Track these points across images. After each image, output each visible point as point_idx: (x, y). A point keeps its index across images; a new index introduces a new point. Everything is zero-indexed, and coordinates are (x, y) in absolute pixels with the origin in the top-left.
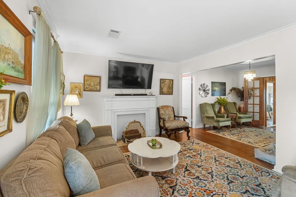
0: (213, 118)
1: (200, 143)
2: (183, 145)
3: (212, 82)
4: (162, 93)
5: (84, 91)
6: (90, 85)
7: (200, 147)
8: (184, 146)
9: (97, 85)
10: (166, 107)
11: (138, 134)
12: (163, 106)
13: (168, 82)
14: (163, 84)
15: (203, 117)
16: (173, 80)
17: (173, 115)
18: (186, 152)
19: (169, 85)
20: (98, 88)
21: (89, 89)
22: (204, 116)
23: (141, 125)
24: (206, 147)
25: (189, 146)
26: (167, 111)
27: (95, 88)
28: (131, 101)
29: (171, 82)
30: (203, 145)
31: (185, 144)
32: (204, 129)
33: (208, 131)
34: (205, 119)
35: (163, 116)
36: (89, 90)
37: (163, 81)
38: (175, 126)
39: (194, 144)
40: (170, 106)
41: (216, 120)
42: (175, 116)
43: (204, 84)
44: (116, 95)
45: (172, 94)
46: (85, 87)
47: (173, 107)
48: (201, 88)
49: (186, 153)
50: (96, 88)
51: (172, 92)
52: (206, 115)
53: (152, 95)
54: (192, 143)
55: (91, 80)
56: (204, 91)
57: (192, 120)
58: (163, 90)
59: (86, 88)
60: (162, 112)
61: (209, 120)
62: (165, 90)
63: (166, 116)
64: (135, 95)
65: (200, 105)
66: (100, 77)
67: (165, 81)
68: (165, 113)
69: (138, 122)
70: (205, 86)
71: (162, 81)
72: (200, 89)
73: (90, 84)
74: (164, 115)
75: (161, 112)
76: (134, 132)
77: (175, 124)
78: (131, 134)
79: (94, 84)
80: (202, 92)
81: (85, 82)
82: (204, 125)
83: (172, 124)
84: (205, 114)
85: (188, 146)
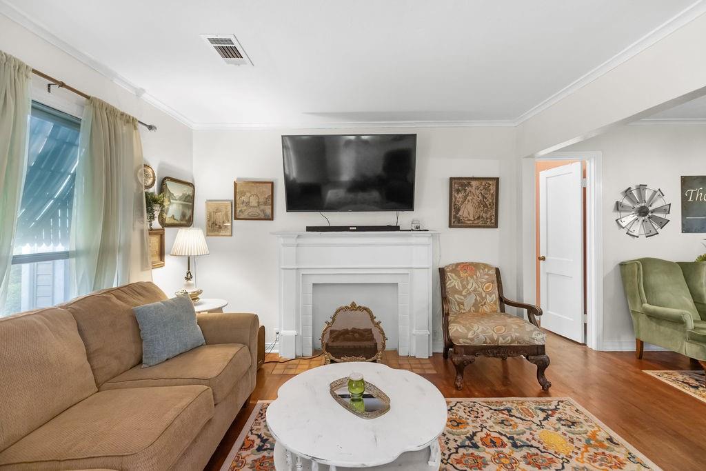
0: (678, 321)
1: (582, 418)
2: (501, 416)
3: (685, 180)
4: (456, 221)
5: (236, 219)
6: (248, 204)
7: (571, 441)
8: (502, 422)
9: (265, 204)
10: (471, 268)
11: (367, 344)
12: (458, 265)
13: (478, 188)
14: (460, 195)
15: (634, 312)
16: (497, 180)
17: (495, 296)
18: (493, 451)
19: (484, 197)
20: (268, 211)
21: (246, 213)
22: (638, 309)
23: (373, 318)
24: (601, 450)
25: (521, 426)
26: (471, 281)
27: (260, 212)
28: (354, 245)
29: (493, 188)
30: (594, 435)
31: (514, 412)
32: (640, 358)
33: (650, 373)
34: (643, 322)
35: (456, 296)
36: (246, 217)
37: (462, 186)
38: (482, 336)
39: (553, 420)
40: (486, 266)
41: (691, 333)
42: (502, 301)
43: (641, 188)
44: (309, 229)
45: (496, 226)
46: (238, 210)
47: (497, 270)
48: (626, 202)
49: (488, 457)
50: (263, 211)
51: (493, 218)
52: (646, 305)
53: (418, 229)
54: (542, 415)
55: (250, 192)
56: (643, 212)
57: (585, 319)
58: (460, 213)
59: (240, 211)
60: (453, 282)
61: (662, 328)
62: (468, 211)
63: (465, 296)
64: (360, 229)
65: (622, 265)
66: (272, 183)
67: (469, 184)
68: (464, 287)
69: (365, 309)
70: (648, 195)
71: (458, 185)
72: (618, 207)
73: (249, 202)
74: (460, 293)
75: (449, 285)
76: (357, 335)
77: (483, 332)
78: (349, 340)
79: (258, 202)
80: (628, 219)
81: (238, 198)
82: (640, 344)
83: (469, 330)
84: (642, 303)
85: (516, 425)
